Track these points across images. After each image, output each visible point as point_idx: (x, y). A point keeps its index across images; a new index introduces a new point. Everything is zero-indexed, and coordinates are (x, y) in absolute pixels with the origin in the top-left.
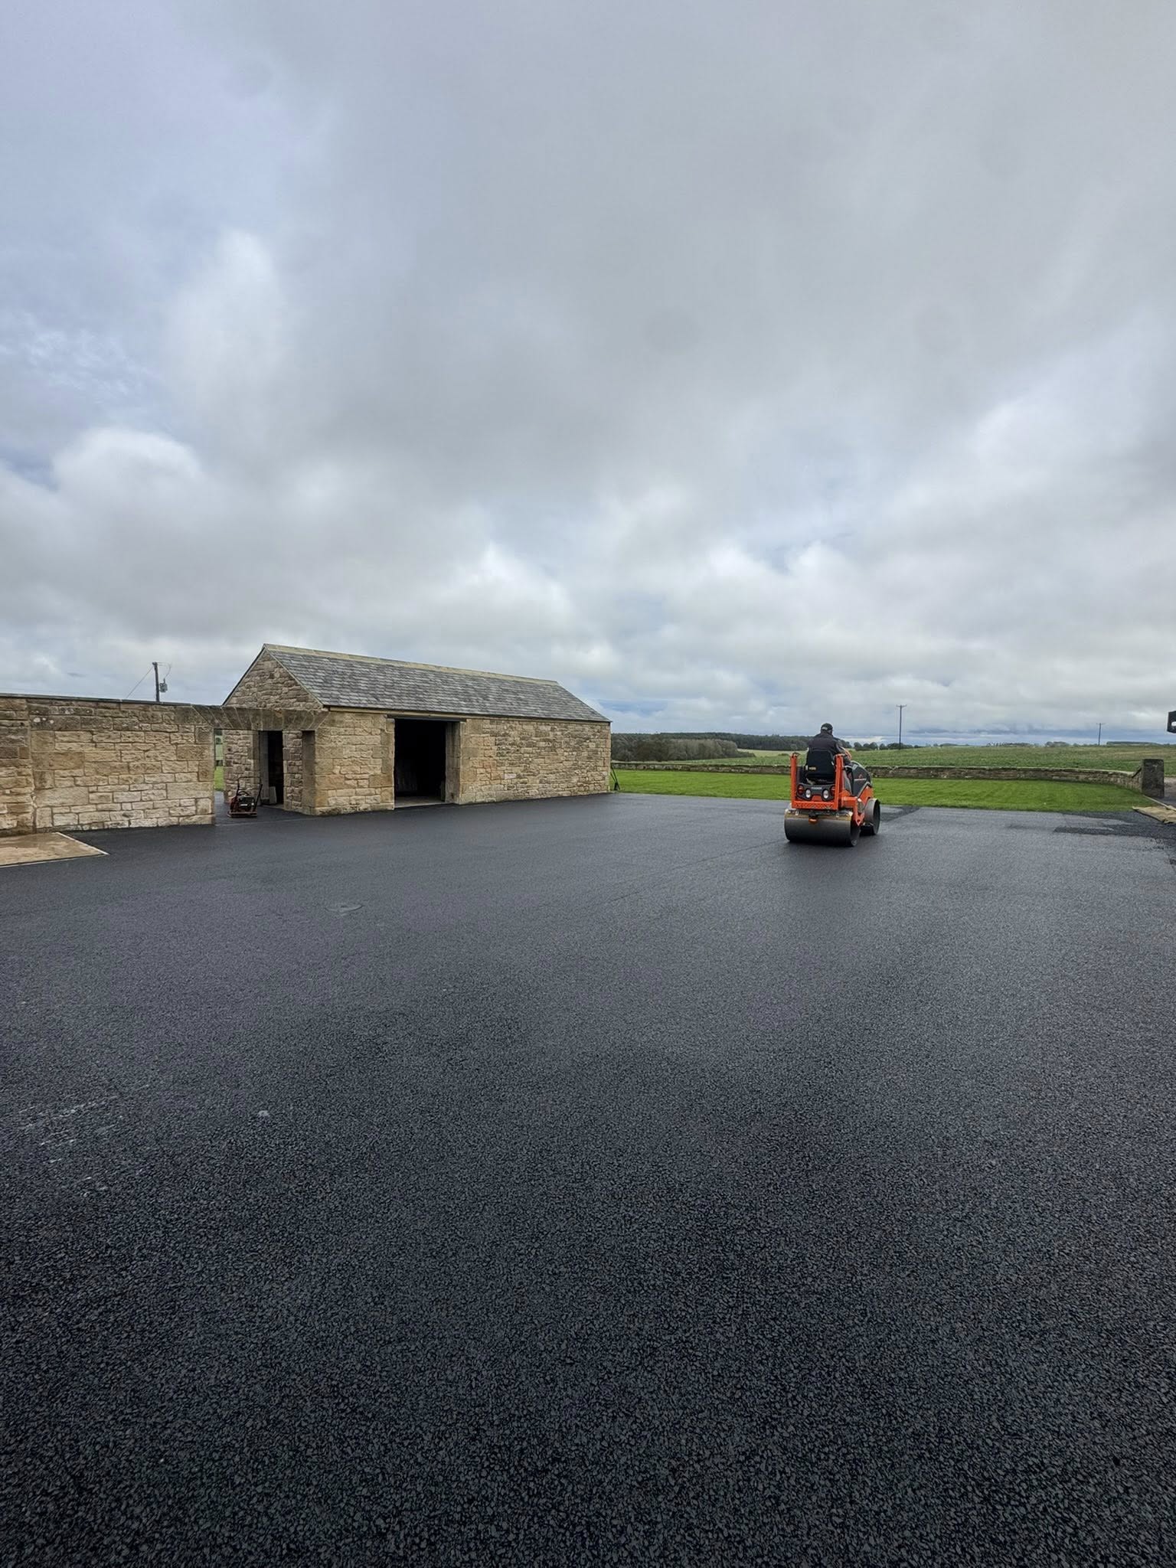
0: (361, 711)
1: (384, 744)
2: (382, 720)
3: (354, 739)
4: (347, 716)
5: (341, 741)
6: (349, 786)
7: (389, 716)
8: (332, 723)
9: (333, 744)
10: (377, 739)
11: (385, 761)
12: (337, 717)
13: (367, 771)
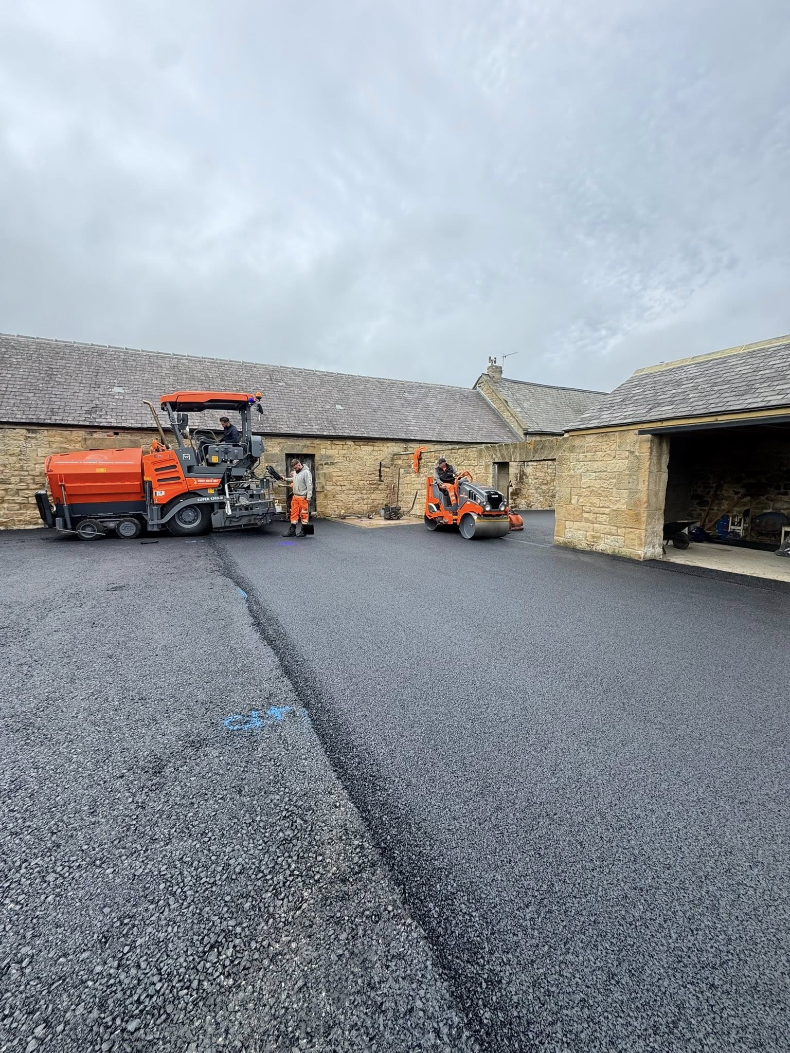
0: (604, 429)
1: (634, 470)
2: (632, 436)
3: (596, 465)
4: (588, 438)
5: (580, 468)
6: (587, 520)
7: (642, 432)
8: (572, 449)
9: (572, 472)
10: (622, 464)
11: (633, 492)
12: (577, 442)
13: (607, 504)
